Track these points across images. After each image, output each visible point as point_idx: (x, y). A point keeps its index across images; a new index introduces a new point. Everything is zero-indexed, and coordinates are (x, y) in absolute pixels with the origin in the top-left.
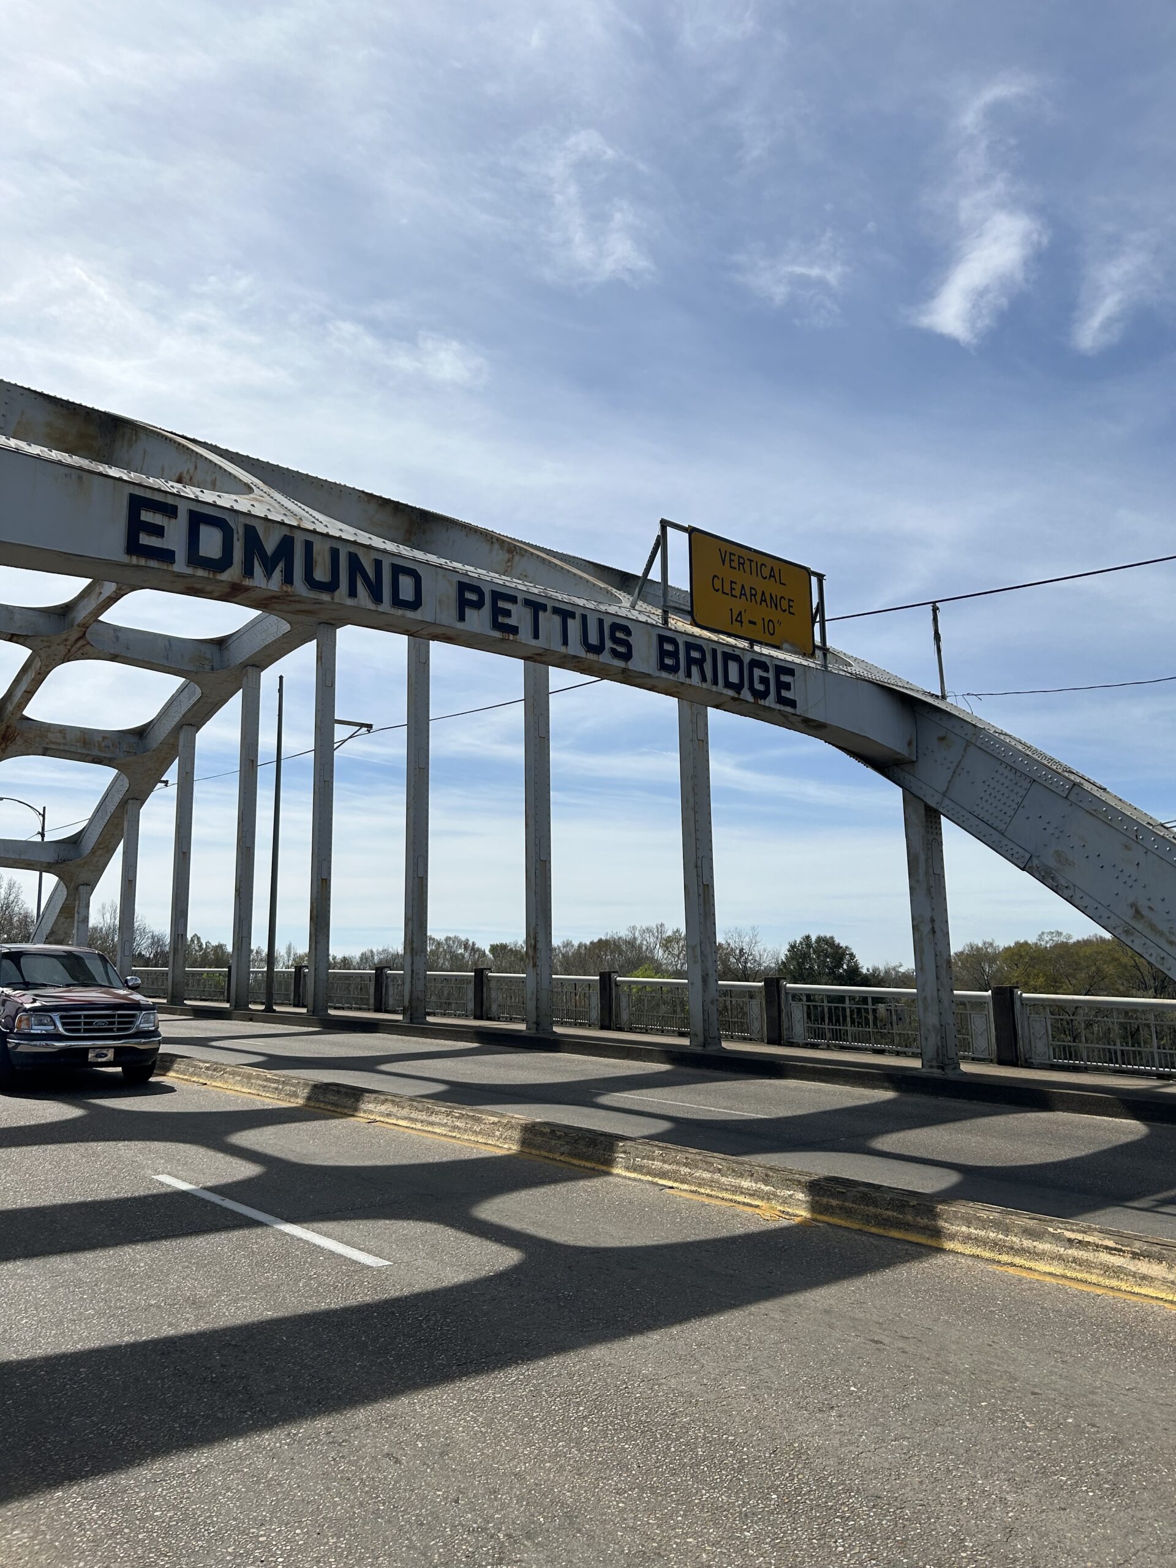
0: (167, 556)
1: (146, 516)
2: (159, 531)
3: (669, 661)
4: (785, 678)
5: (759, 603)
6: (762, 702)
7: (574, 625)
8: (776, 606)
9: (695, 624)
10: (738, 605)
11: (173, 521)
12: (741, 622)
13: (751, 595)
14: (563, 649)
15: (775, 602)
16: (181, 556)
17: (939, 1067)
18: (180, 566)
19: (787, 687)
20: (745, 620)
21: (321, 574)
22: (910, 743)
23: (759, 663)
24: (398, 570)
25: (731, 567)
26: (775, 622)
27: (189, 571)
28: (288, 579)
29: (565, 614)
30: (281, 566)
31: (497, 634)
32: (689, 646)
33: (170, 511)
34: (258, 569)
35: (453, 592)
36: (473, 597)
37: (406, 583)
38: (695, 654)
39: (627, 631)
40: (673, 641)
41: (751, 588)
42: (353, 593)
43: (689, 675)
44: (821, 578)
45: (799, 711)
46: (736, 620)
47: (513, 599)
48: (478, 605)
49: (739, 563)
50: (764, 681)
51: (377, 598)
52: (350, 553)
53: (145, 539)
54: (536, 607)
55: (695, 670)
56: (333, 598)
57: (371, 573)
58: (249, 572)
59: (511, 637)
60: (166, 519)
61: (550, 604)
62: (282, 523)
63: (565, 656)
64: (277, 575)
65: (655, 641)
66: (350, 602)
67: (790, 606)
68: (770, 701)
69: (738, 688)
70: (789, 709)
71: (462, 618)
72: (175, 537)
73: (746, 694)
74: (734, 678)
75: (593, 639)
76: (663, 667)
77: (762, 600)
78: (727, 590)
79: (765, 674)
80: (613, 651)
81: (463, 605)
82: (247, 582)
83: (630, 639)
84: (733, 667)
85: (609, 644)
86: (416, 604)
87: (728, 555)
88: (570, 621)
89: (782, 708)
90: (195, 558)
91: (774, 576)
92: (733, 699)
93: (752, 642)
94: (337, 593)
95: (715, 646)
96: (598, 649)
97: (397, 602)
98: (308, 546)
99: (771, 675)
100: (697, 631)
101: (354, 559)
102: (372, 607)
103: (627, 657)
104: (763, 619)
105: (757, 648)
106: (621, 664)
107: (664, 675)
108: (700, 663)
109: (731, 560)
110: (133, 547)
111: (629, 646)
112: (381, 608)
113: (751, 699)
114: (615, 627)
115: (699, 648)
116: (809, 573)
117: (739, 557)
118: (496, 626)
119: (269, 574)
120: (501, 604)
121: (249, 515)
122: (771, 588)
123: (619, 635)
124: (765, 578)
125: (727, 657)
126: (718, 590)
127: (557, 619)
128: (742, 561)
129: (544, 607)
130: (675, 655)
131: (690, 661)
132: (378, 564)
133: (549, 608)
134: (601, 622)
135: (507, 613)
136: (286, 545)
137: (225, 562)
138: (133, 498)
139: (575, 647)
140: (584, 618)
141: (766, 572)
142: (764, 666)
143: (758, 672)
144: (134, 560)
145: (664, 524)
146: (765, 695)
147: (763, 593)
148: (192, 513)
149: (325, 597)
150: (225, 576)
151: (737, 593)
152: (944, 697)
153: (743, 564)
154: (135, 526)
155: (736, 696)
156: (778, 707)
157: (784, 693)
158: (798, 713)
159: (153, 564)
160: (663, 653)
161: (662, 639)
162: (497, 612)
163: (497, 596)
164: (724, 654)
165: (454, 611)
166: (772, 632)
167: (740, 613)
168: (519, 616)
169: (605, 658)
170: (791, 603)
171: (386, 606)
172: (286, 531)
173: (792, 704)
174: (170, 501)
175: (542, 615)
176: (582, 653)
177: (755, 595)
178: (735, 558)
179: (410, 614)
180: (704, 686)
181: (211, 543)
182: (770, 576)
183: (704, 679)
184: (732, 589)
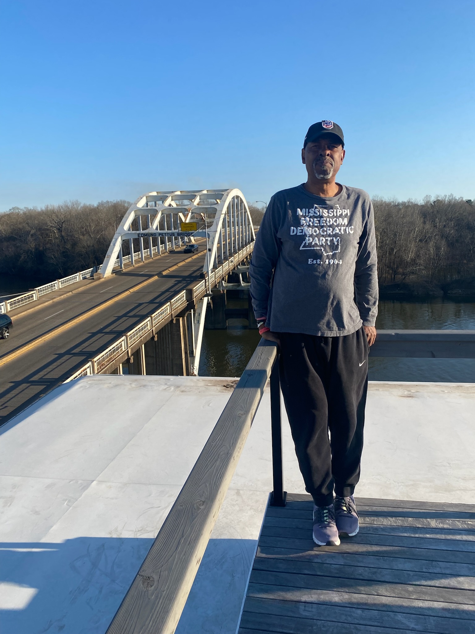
10: (186, 228)
29: (168, 234)
37: (155, 234)
81: (159, 235)
110: (138, 237)
125: (185, 233)
130: (179, 234)
131: (181, 235)
143: (189, 234)
160: (178, 234)
181: (142, 235)
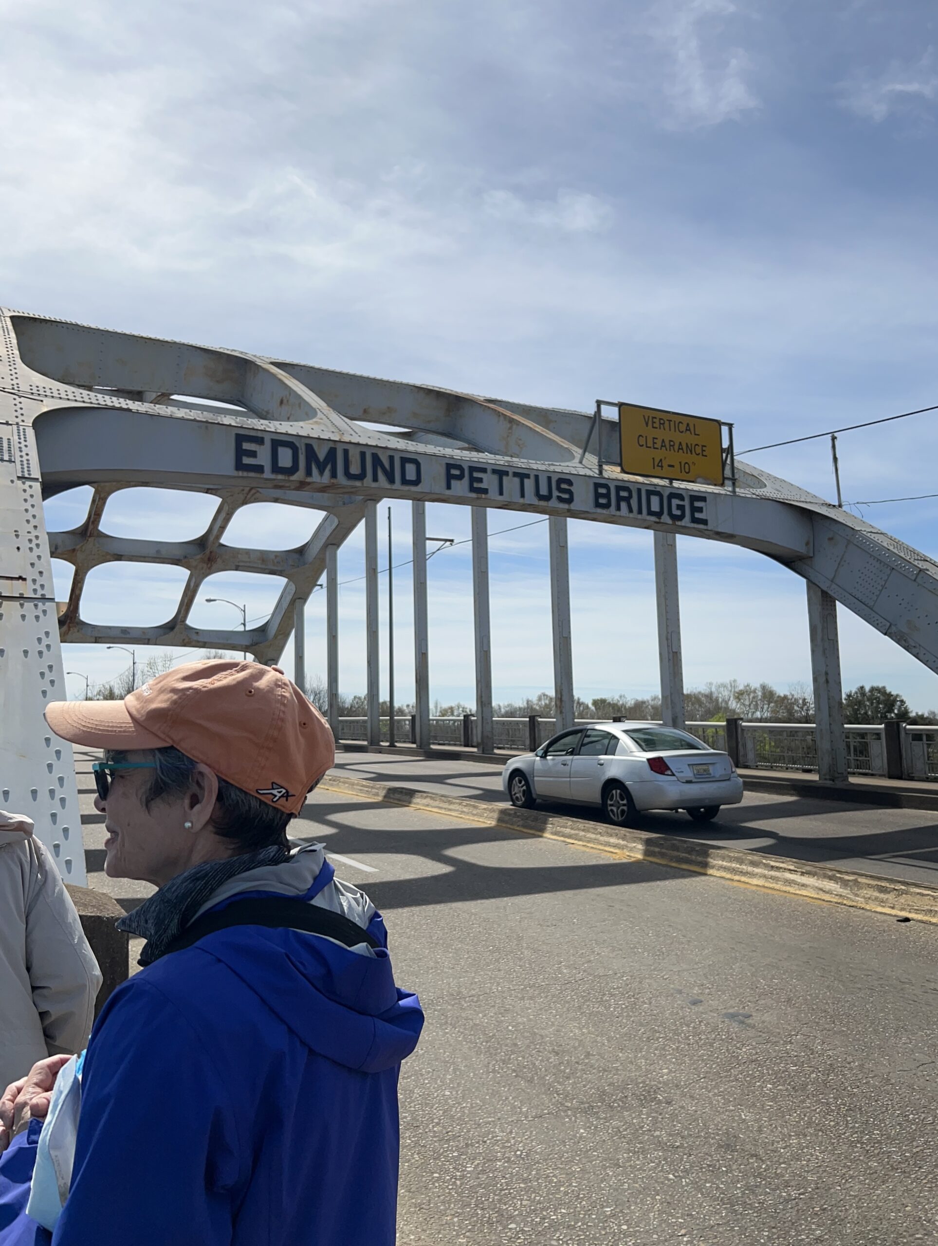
0: (259, 469)
1: (246, 446)
2: (253, 454)
3: (602, 501)
4: (697, 504)
5: (676, 450)
6: (679, 523)
7: (529, 484)
8: (691, 451)
9: (623, 471)
10: (659, 454)
11: (262, 447)
12: (662, 467)
13: (670, 446)
14: (521, 501)
15: (690, 449)
16: (268, 468)
17: (830, 780)
18: (268, 474)
19: (700, 510)
20: (665, 464)
21: (355, 469)
22: (807, 544)
23: (677, 495)
24: (404, 461)
25: (653, 427)
26: (691, 464)
27: (273, 476)
28: (334, 475)
29: (522, 476)
30: (329, 467)
31: (474, 495)
32: (619, 489)
33: (260, 441)
34: (315, 471)
35: (443, 471)
36: (457, 472)
37: (410, 469)
38: (624, 494)
39: (569, 482)
40: (606, 486)
41: (671, 441)
42: (375, 479)
43: (618, 508)
44: (730, 426)
45: (710, 527)
46: (658, 466)
47: (484, 470)
48: (460, 477)
49: (660, 424)
50: (681, 507)
51: (391, 480)
52: (373, 454)
53: (246, 460)
54: (500, 473)
55: (623, 505)
56: (363, 484)
57: (387, 465)
58: (309, 473)
59: (483, 496)
60: (258, 446)
61: (511, 470)
62: (329, 440)
63: (524, 505)
64: (327, 473)
65: (591, 488)
66: (374, 485)
67: (703, 451)
68: (686, 522)
69: (659, 514)
70: (701, 526)
71: (449, 487)
72: (263, 457)
73: (666, 518)
74: (655, 507)
75: (544, 491)
76: (598, 505)
77: (679, 449)
78: (650, 444)
79: (681, 503)
80: (559, 498)
81: (449, 478)
82: (309, 480)
83: (572, 488)
84: (655, 500)
85: (555, 493)
86: (417, 482)
87: (651, 419)
88: (526, 481)
89: (696, 526)
90: (276, 469)
91: (689, 430)
92: (656, 522)
93: (671, 480)
94: (365, 480)
95: (639, 486)
96: (548, 498)
97: (405, 482)
98: (346, 452)
99: (686, 503)
100: (626, 477)
101: (375, 457)
102: (388, 486)
103: (570, 501)
104: (680, 463)
105: (676, 484)
106: (566, 506)
107: (599, 510)
108: (628, 500)
109: (654, 422)
110: (239, 466)
111: (570, 493)
112: (394, 487)
113: (670, 521)
114: (560, 481)
115: (627, 489)
116: (719, 423)
117: (660, 419)
118: (472, 489)
119: (321, 472)
120: (476, 475)
121: (308, 437)
122: (687, 439)
123: (564, 486)
124: (682, 432)
125: (650, 493)
126: (642, 446)
127: (517, 480)
128: (662, 422)
129: (506, 473)
130: (607, 496)
131: (619, 499)
132: (391, 458)
133: (511, 474)
134: (549, 478)
135: (480, 480)
136: (332, 454)
137: (294, 470)
138: (237, 435)
139: (530, 497)
140: (537, 477)
141: (683, 427)
142: (680, 497)
143: (675, 502)
144: (240, 473)
145: (599, 403)
146: (681, 517)
147: (680, 443)
148: (272, 440)
149: (358, 484)
150: (294, 478)
151: (658, 445)
152: (840, 506)
153: (663, 424)
154: (240, 453)
155: (657, 520)
156: (693, 525)
157: (697, 515)
158: (709, 529)
159: (252, 474)
160: (597, 496)
161: (597, 486)
162: (473, 480)
163: (472, 469)
164: (647, 491)
165: (443, 483)
166: (687, 471)
167: (661, 460)
168: (489, 481)
169: (554, 503)
170: (704, 448)
171: (398, 485)
172: (331, 445)
173: (705, 522)
174: (259, 434)
175: (505, 478)
176: (535, 501)
177: (673, 446)
178: (657, 421)
179: (413, 489)
180: (631, 515)
181: (285, 458)
182: (687, 430)
183: (631, 510)
184: (654, 443)
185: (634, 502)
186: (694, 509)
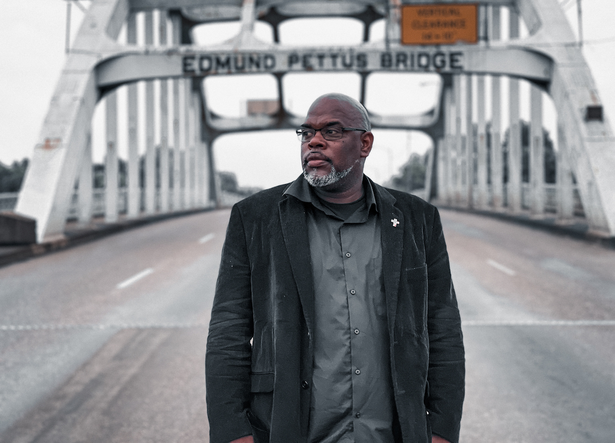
0: (193, 71)
1: (188, 61)
2: (191, 65)
3: (386, 64)
4: (456, 57)
6: (441, 70)
10: (427, 31)
11: (195, 60)
14: (333, 67)
16: (197, 70)
19: (457, 61)
21: (240, 65)
23: (440, 54)
24: (266, 57)
25: (424, 15)
28: (229, 69)
29: (334, 57)
30: (227, 65)
31: (305, 70)
32: (398, 55)
33: (194, 57)
34: (220, 68)
35: (287, 59)
36: (295, 59)
37: (269, 61)
38: (402, 58)
39: (365, 55)
40: (390, 55)
42: (250, 68)
43: (397, 65)
45: (465, 70)
47: (311, 55)
48: (296, 62)
49: (429, 12)
50: (442, 61)
51: (259, 67)
52: (249, 57)
53: (187, 68)
54: (321, 56)
55: (401, 63)
57: (257, 60)
58: (217, 70)
59: (311, 69)
61: (327, 53)
64: (226, 68)
65: (380, 56)
66: (249, 71)
68: (446, 69)
69: (426, 67)
70: (458, 70)
71: (290, 67)
72: (196, 65)
73: (431, 68)
74: (424, 63)
75: (348, 62)
76: (383, 67)
79: (443, 58)
80: (358, 65)
81: (291, 63)
83: (366, 59)
84: (424, 58)
85: (356, 63)
86: (273, 66)
87: (422, 11)
88: (337, 58)
90: (201, 70)
94: (244, 69)
95: (412, 53)
97: (266, 67)
98: (236, 57)
99: (447, 58)
102: (257, 69)
103: (364, 66)
106: (361, 69)
108: (404, 61)
110: (185, 71)
111: (365, 62)
112: (260, 70)
114: (359, 56)
115: (403, 55)
118: (305, 66)
119: (223, 69)
120: (307, 59)
123: (361, 58)
127: (331, 58)
129: (324, 55)
132: (259, 56)
133: (329, 55)
134: (352, 54)
136: (228, 59)
137: (209, 69)
138: (183, 58)
139: (339, 66)
140: (344, 54)
143: (439, 58)
146: (443, 67)
148: (200, 56)
149: (240, 71)
150: (210, 72)
153: (432, 12)
154: (185, 65)
157: (455, 64)
160: (383, 61)
161: (384, 55)
162: (306, 62)
163: (304, 56)
164: (419, 54)
165: (287, 66)
169: (354, 68)
171: (262, 68)
172: (228, 54)
173: (460, 67)
175: (324, 58)
176: (342, 67)
179: (271, 70)
180: (406, 68)
181: (206, 64)
183: (406, 65)
185: (409, 62)
186: (453, 60)
